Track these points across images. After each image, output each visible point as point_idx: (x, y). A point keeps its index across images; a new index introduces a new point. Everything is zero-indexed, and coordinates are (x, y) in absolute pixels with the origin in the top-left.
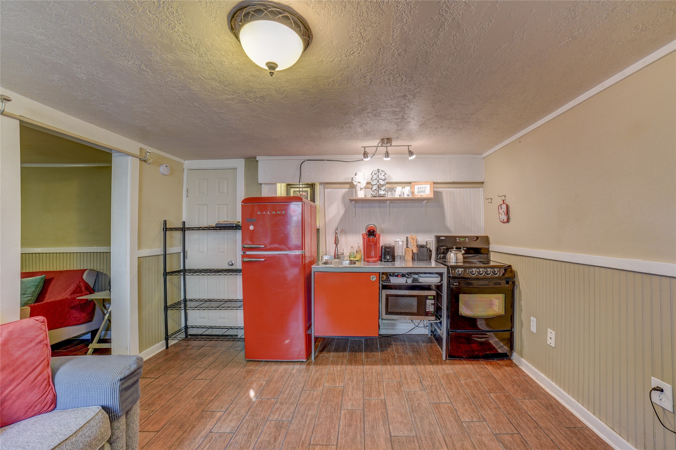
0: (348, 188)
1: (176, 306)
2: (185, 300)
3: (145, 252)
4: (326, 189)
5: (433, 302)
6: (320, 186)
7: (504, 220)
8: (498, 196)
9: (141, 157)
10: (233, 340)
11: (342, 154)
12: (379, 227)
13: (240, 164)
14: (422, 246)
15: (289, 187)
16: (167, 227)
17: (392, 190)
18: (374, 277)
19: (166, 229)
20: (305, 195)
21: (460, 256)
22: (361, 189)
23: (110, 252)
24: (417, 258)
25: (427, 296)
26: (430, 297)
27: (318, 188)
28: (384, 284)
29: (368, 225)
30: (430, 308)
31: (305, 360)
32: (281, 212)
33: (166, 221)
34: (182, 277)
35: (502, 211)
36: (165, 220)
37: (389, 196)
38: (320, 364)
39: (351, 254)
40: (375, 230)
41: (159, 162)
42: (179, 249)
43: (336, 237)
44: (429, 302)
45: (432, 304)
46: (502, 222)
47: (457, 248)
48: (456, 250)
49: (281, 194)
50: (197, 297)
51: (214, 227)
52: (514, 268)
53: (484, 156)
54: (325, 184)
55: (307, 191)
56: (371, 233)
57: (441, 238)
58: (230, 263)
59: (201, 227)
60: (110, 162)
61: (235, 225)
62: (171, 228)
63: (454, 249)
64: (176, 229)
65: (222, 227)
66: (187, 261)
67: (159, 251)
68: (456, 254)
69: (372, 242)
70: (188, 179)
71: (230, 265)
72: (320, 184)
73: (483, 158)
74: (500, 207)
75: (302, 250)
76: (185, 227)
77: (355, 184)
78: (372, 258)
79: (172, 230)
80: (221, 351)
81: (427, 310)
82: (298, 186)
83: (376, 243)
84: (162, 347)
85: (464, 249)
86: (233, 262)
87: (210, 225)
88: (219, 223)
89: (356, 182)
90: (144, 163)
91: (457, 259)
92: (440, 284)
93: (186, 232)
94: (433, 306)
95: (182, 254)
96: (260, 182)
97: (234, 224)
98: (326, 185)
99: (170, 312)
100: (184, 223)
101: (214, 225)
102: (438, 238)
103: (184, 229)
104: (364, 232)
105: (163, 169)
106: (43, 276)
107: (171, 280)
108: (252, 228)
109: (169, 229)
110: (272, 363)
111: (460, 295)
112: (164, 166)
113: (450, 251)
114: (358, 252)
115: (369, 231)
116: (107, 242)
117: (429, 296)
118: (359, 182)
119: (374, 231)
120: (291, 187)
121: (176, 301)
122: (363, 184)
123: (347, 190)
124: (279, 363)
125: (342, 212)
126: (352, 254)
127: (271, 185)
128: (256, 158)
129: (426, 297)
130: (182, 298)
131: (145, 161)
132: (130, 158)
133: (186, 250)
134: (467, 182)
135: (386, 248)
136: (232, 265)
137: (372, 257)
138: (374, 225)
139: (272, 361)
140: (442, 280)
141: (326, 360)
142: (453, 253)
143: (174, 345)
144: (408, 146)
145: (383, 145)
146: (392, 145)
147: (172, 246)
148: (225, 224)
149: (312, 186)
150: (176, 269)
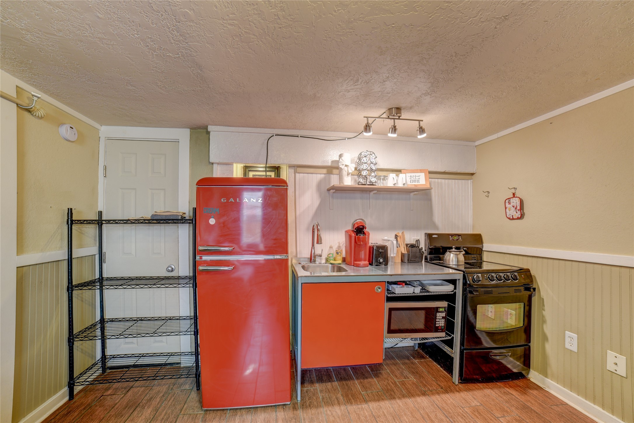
0: (325, 174)
1: (88, 331)
2: (102, 321)
4: (297, 175)
5: (444, 315)
6: (290, 170)
7: (513, 216)
8: (508, 188)
10: (178, 376)
11: (322, 129)
12: (369, 223)
14: (412, 246)
15: (247, 170)
16: (74, 219)
17: (385, 178)
18: (379, 288)
19: (71, 222)
21: (461, 257)
22: (348, 174)
24: (408, 260)
25: (437, 308)
26: (441, 310)
27: (284, 172)
28: (389, 295)
29: (356, 220)
30: (441, 322)
31: (289, 403)
32: (257, 200)
33: (71, 209)
35: (511, 206)
36: (70, 207)
37: (380, 184)
38: (310, 406)
39: (329, 255)
40: (364, 225)
42: (94, 250)
44: (440, 315)
45: (443, 318)
46: (509, 219)
47: (456, 248)
48: (456, 250)
50: (120, 316)
51: (149, 220)
52: (533, 273)
53: (477, 143)
54: (296, 168)
55: (271, 176)
57: (433, 236)
58: (170, 268)
59: (129, 220)
61: (180, 218)
62: (80, 220)
63: (454, 249)
64: (89, 222)
65: (162, 220)
66: (104, 266)
67: (63, 254)
68: (457, 255)
70: (106, 152)
71: (169, 271)
72: (291, 166)
73: (476, 146)
74: (507, 201)
76: (103, 219)
77: (343, 167)
79: (81, 223)
80: (162, 394)
81: (437, 325)
83: (365, 242)
85: (465, 249)
86: (173, 267)
87: (143, 217)
88: (156, 213)
89: (343, 165)
91: (458, 261)
92: (453, 293)
93: (104, 226)
94: (443, 320)
95: (97, 257)
96: (211, 161)
97: (179, 216)
98: (298, 169)
100: (100, 213)
101: (149, 217)
102: (429, 236)
103: (100, 222)
104: (350, 228)
105: (65, 131)
107: (81, 295)
108: (213, 221)
109: (76, 222)
111: (478, 306)
112: (68, 126)
113: (450, 252)
114: (339, 254)
115: (357, 228)
117: (439, 307)
118: (346, 166)
119: (364, 227)
120: (249, 169)
121: (88, 324)
122: (352, 168)
123: (323, 176)
125: (317, 202)
126: (331, 255)
127: (225, 166)
128: (207, 128)
129: (436, 310)
130: (98, 318)
133: (103, 251)
134: (458, 172)
135: (379, 247)
136: (172, 270)
137: (360, 260)
138: (362, 219)
140: (455, 288)
141: (314, 398)
142: (453, 254)
144: (419, 121)
145: (390, 117)
146: (400, 118)
147: (81, 246)
148: (166, 216)
149: (278, 169)
150: (88, 278)
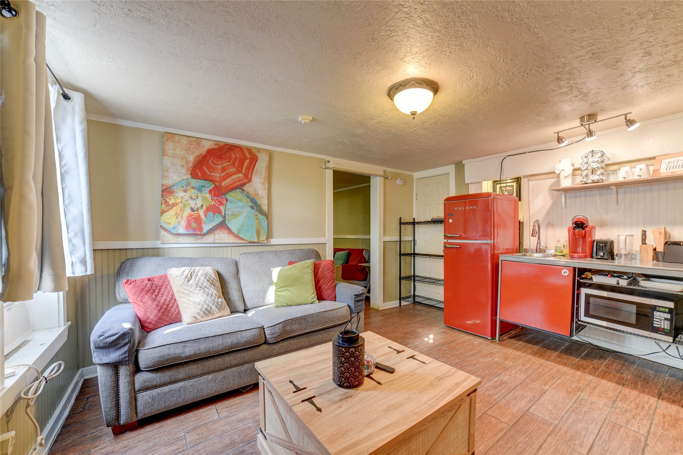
1: (407, 278)
2: (414, 276)
3: (388, 238)
4: (530, 182)
6: (524, 179)
9: (384, 176)
11: (545, 142)
12: (591, 219)
13: (451, 169)
14: (675, 244)
15: (495, 184)
17: (615, 172)
19: (401, 223)
20: (510, 190)
22: (566, 177)
23: (370, 239)
27: (524, 182)
29: (575, 217)
30: (662, 324)
31: (489, 338)
32: (473, 207)
33: (401, 218)
34: (413, 257)
37: (609, 180)
38: (504, 344)
39: (556, 248)
41: (395, 177)
42: (411, 238)
43: (533, 229)
44: (660, 315)
45: (666, 319)
49: (488, 190)
50: (422, 275)
55: (513, 186)
56: (579, 225)
59: (422, 222)
60: (370, 182)
61: (440, 220)
64: (410, 223)
65: (436, 221)
66: (416, 247)
67: (397, 238)
69: (578, 235)
70: (416, 186)
72: (527, 176)
75: (491, 239)
78: (579, 253)
79: (405, 224)
81: (655, 325)
82: (505, 182)
84: (397, 304)
89: (559, 170)
90: (386, 179)
93: (415, 225)
94: (667, 322)
95: (413, 242)
96: (467, 182)
98: (531, 177)
99: (402, 281)
100: (414, 219)
101: (430, 220)
103: (414, 223)
104: (570, 223)
105: (398, 182)
106: (348, 251)
107: (404, 260)
108: (451, 221)
109: (403, 223)
110: (463, 333)
112: (399, 179)
114: (565, 247)
115: (576, 223)
116: (369, 233)
117: (659, 306)
118: (562, 170)
119: (583, 223)
120: (497, 183)
121: (408, 274)
122: (568, 171)
124: (467, 334)
125: (549, 203)
126: (558, 248)
127: (477, 184)
128: (462, 162)
129: (652, 307)
130: (412, 274)
131: (387, 178)
132: (378, 178)
133: (415, 239)
135: (599, 242)
139: (463, 331)
143: (405, 305)
144: (626, 115)
145: (583, 124)
146: (597, 121)
147: (405, 236)
148: (437, 219)
149: (518, 180)
150: (408, 252)
